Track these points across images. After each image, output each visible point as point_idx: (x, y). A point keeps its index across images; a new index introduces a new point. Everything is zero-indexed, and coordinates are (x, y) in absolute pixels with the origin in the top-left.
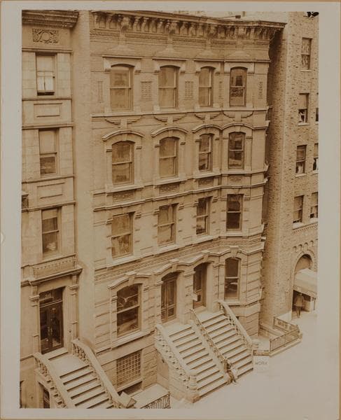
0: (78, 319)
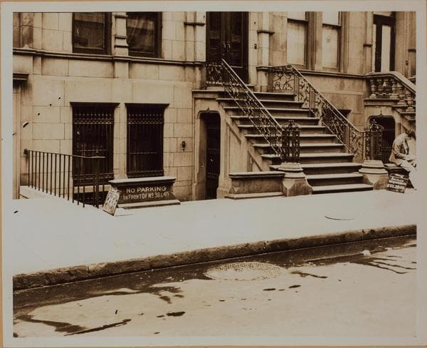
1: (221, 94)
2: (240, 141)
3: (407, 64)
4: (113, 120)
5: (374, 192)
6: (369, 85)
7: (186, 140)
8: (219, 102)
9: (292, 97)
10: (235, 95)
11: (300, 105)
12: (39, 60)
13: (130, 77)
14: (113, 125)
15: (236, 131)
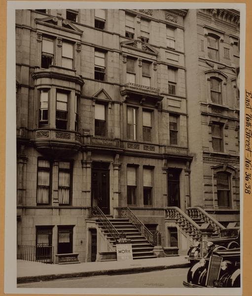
0: (190, 194)
1: (97, 221)
2: (104, 240)
3: (185, 202)
4: (52, 232)
5: (157, 258)
6: (166, 212)
7: (82, 240)
8: (96, 224)
9: (128, 220)
10: (102, 221)
11: (131, 224)
12: (24, 209)
13: (59, 215)
14: (52, 234)
15: (103, 236)
